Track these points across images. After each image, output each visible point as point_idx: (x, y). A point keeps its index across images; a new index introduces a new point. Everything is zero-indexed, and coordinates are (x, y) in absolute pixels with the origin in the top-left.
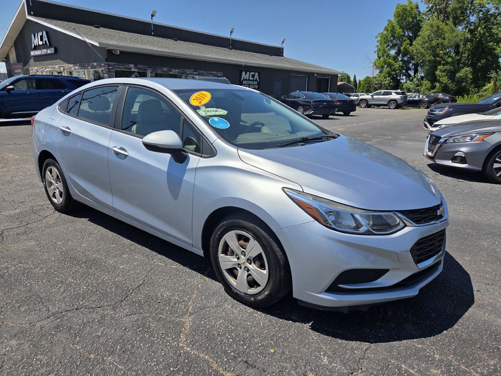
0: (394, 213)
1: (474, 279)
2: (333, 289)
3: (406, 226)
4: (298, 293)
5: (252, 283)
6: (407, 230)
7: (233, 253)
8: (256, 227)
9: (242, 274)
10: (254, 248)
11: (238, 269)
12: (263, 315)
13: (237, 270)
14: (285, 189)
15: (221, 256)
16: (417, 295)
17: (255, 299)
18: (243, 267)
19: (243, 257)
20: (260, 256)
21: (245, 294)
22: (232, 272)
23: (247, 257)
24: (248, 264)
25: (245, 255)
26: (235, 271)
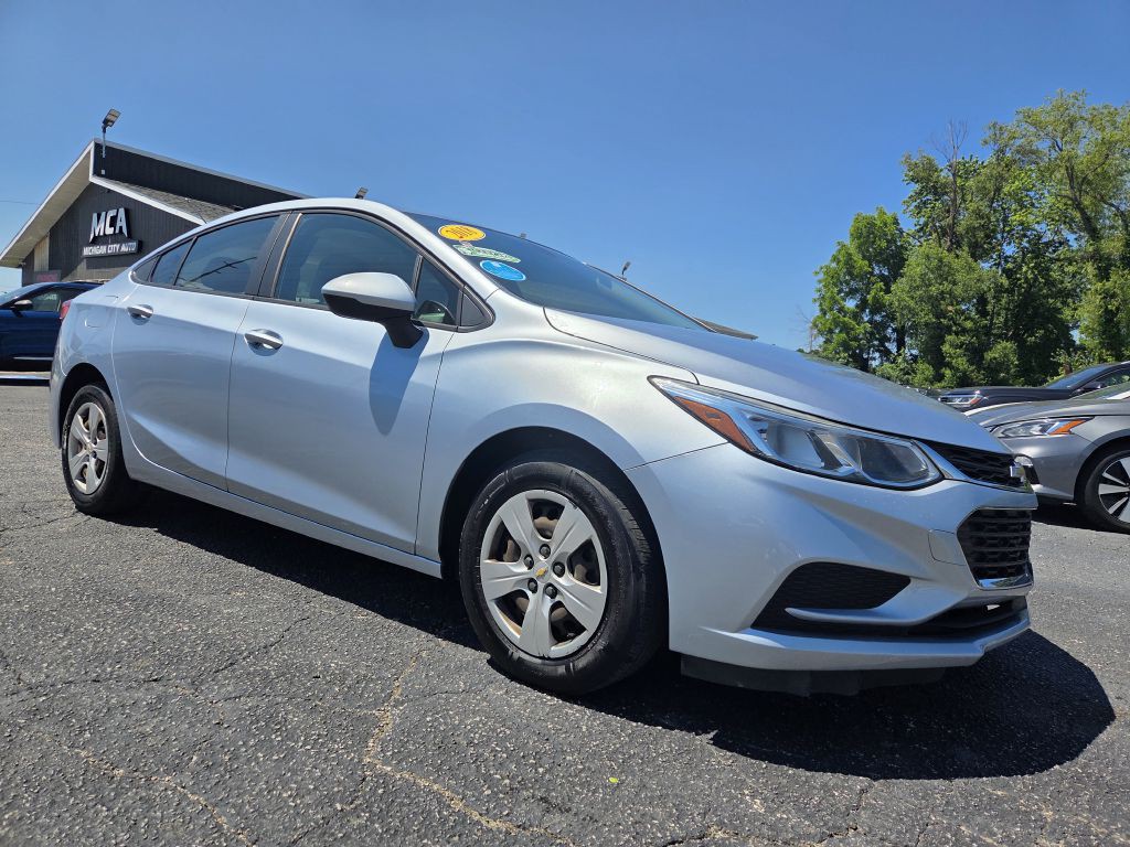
0: (913, 444)
2: (771, 619)
3: (942, 478)
4: (681, 639)
5: (564, 627)
6: (944, 485)
7: (517, 553)
8: (581, 473)
9: (538, 607)
10: (574, 528)
11: (529, 593)
12: (588, 712)
13: (527, 598)
14: (655, 380)
15: (486, 563)
16: (981, 659)
17: (568, 668)
18: (541, 585)
19: (542, 558)
20: (588, 545)
21: (542, 658)
22: (512, 605)
23: (552, 558)
24: (555, 576)
25: (547, 555)
26: (521, 600)
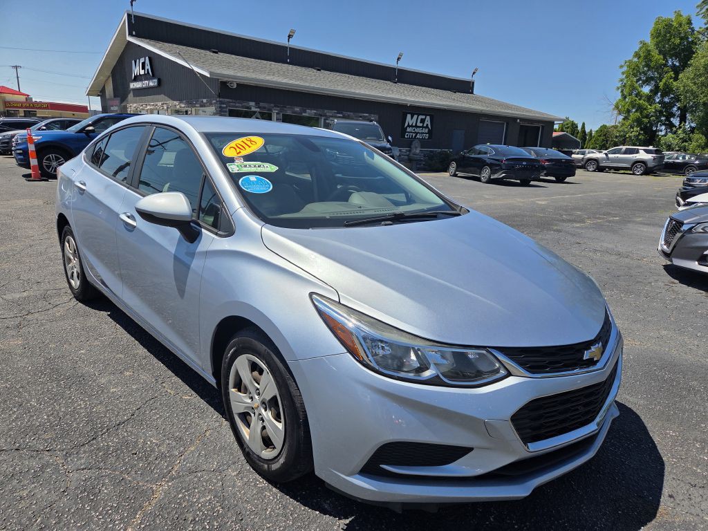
0: (488, 351)
1: (670, 473)
3: (509, 374)
4: (322, 470)
5: (267, 442)
6: (511, 381)
7: (246, 391)
8: (271, 353)
9: (256, 424)
10: (269, 385)
11: (253, 415)
12: (279, 494)
13: (251, 416)
14: (314, 296)
15: (233, 390)
16: (526, 498)
17: (268, 467)
18: (257, 413)
19: (257, 397)
20: (274, 398)
21: (258, 456)
22: (245, 417)
23: (262, 398)
24: (263, 411)
25: (259, 394)
26: (248, 417)
